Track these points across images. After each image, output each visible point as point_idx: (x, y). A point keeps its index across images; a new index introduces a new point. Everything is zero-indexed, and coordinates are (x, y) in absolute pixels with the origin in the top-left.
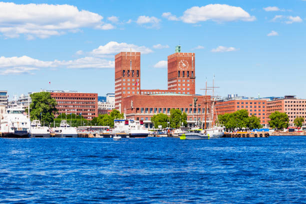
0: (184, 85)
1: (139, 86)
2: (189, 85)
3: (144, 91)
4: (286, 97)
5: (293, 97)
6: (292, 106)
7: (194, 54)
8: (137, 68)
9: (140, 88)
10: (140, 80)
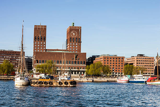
0: (74, 47)
1: (45, 47)
2: (77, 47)
3: (48, 50)
4: (138, 55)
5: (143, 55)
6: (141, 61)
7: (81, 27)
8: (44, 36)
9: (45, 48)
10: (45, 43)
